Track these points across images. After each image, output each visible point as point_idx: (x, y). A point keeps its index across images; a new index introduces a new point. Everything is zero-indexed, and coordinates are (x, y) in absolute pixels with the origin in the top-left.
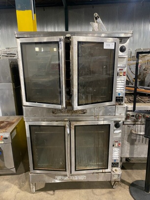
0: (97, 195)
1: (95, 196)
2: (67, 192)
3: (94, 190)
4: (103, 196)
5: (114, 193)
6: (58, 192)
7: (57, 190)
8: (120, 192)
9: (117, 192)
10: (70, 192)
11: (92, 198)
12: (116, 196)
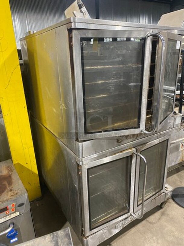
0: (154, 223)
1: (155, 225)
2: (125, 237)
3: (147, 219)
4: (161, 221)
5: (166, 212)
6: (115, 243)
7: (112, 242)
8: (170, 208)
9: (168, 210)
10: (128, 235)
11: (154, 229)
12: (170, 214)
